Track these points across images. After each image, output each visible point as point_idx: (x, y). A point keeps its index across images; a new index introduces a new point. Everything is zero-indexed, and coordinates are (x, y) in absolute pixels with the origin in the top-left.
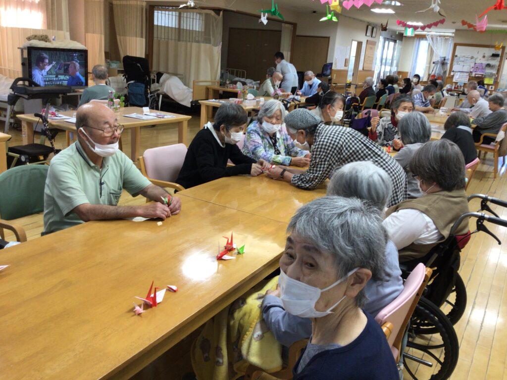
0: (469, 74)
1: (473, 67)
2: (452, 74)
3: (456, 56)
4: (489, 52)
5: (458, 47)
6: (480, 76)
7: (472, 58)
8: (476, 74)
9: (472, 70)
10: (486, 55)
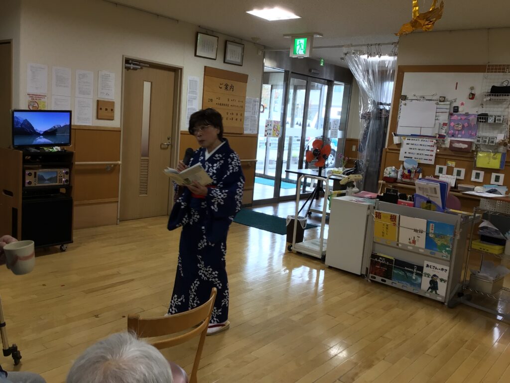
0: (437, 142)
1: (445, 124)
2: (396, 140)
3: (405, 98)
4: (482, 83)
5: (407, 76)
6: (466, 146)
7: (443, 99)
8: (452, 142)
9: (443, 132)
10: (477, 92)
